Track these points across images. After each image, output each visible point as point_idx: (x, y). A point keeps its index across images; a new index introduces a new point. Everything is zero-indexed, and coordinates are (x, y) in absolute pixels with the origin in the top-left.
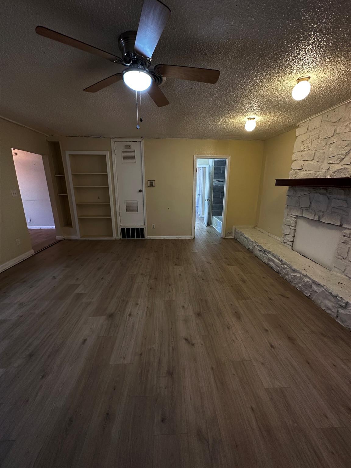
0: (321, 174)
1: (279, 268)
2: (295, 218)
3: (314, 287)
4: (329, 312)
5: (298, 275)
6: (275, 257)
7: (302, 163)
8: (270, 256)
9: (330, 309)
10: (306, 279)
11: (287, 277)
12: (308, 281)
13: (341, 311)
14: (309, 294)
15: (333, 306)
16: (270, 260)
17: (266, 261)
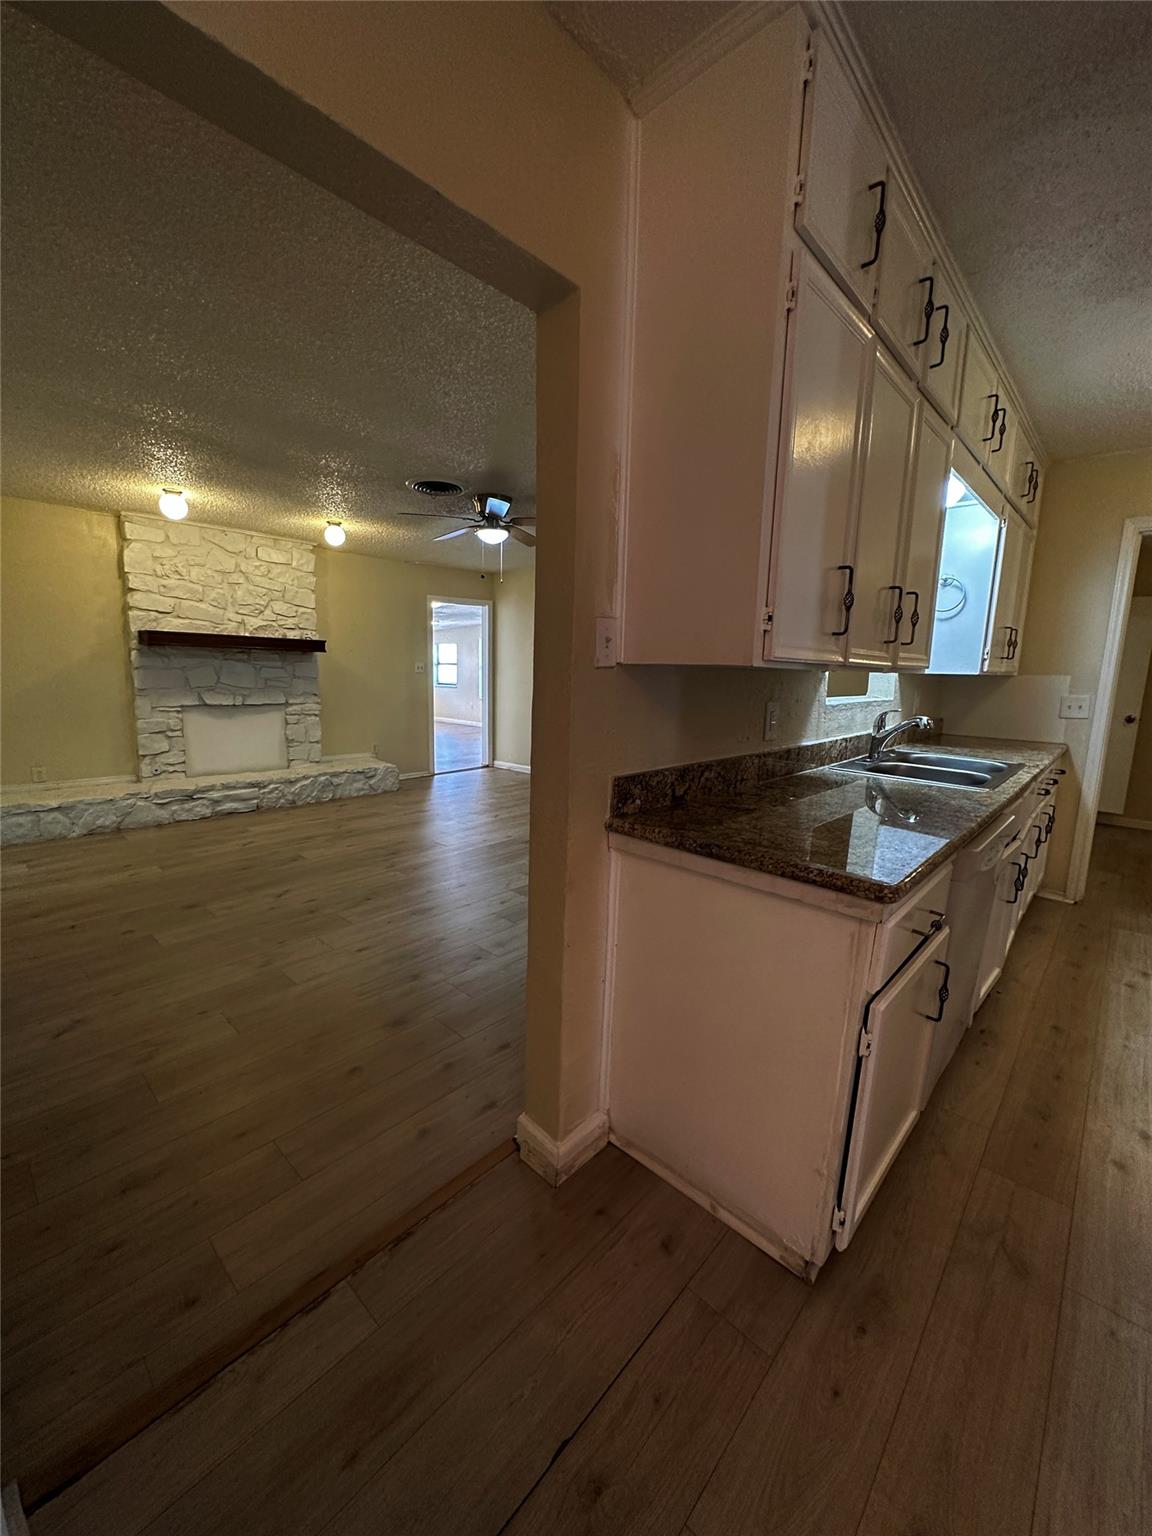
0: (230, 629)
1: (256, 801)
2: (178, 712)
3: (336, 780)
4: (362, 793)
5: (306, 782)
6: (234, 788)
7: (172, 601)
8: (215, 795)
9: (363, 789)
10: (323, 778)
11: (282, 801)
12: (327, 779)
13: (372, 782)
14: (331, 796)
15: (364, 784)
16: (216, 802)
17: (208, 812)
